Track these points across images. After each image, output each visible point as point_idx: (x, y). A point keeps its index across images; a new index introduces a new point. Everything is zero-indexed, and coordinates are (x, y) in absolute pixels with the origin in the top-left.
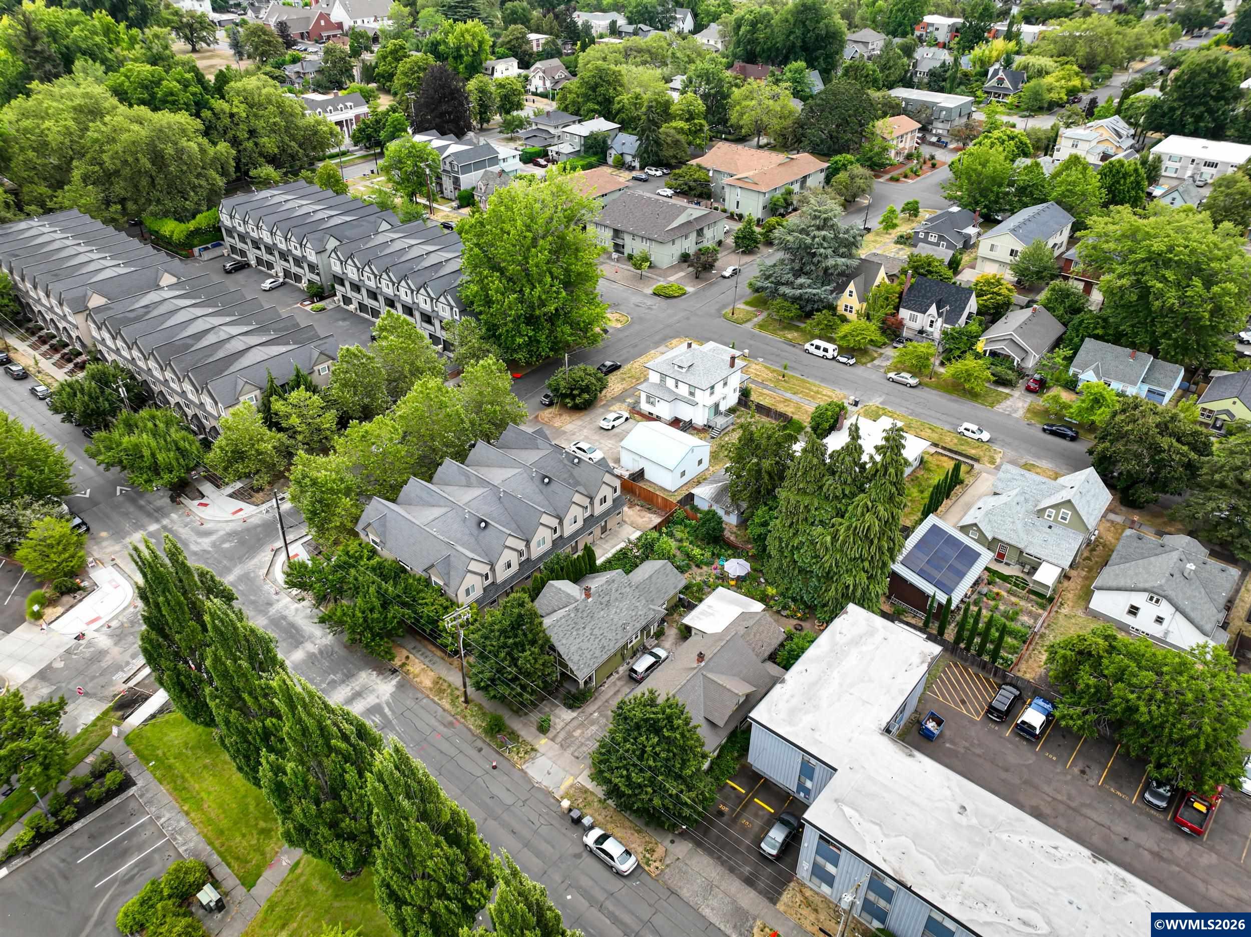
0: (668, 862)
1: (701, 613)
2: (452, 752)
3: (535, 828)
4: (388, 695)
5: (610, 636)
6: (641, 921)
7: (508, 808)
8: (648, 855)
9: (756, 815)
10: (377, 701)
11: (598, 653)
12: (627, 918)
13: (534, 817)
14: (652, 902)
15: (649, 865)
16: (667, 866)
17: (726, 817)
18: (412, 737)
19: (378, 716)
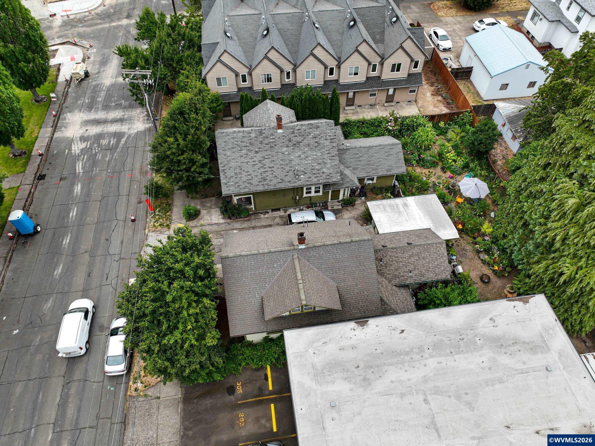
0: (149, 393)
1: (391, 206)
2: (124, 191)
3: (104, 283)
4: (136, 131)
5: (278, 172)
6: (77, 423)
7: (107, 254)
8: (142, 373)
9: (257, 420)
10: (126, 131)
11: (255, 181)
12: (71, 411)
13: (113, 274)
14: (103, 415)
15: (135, 383)
16: (146, 396)
17: (232, 398)
18: (115, 166)
19: (115, 140)
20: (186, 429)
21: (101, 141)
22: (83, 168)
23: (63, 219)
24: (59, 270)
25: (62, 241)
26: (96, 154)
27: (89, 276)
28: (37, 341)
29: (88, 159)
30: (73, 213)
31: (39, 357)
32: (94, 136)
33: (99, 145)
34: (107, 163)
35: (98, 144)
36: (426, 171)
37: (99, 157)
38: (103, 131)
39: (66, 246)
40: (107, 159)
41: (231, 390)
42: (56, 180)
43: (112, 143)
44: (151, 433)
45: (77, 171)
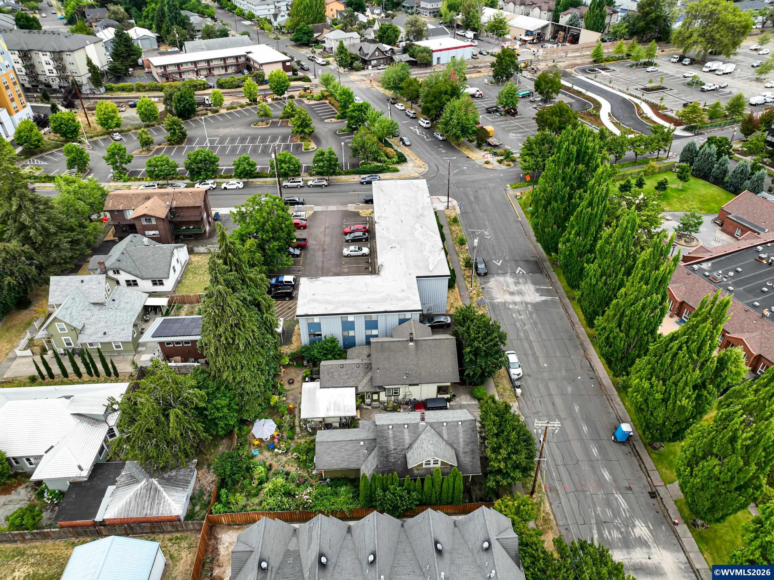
2: (562, 469)
18: (585, 499)
19: (605, 536)
21: (620, 536)
22: (616, 499)
23: (600, 447)
24: (577, 408)
25: (588, 429)
26: (615, 517)
27: (553, 404)
28: (563, 372)
29: (619, 512)
30: (595, 451)
31: (557, 365)
32: (634, 547)
33: (618, 529)
34: (596, 504)
35: (621, 533)
36: (287, 468)
37: (609, 513)
38: (629, 554)
39: (582, 424)
40: (598, 508)
42: (635, 488)
43: (607, 532)
45: (620, 495)
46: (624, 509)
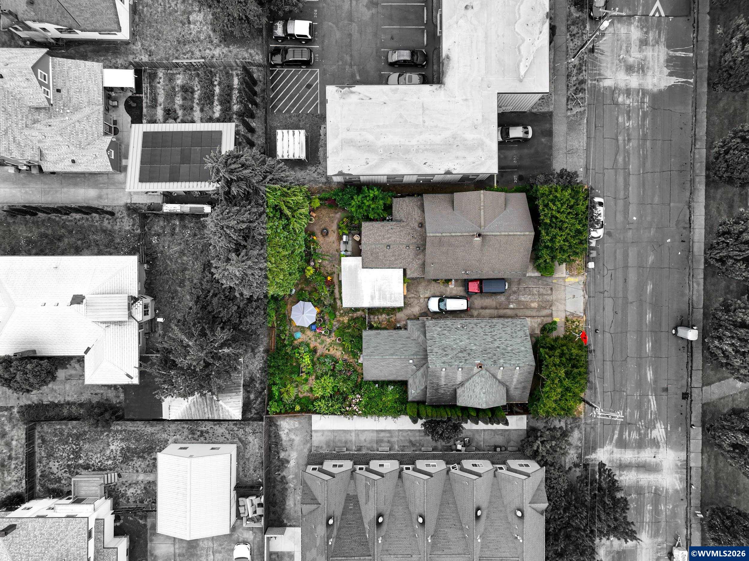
2: (608, 366)
3: (613, 271)
4: (605, 448)
5: (480, 331)
6: (616, 172)
7: (614, 298)
11: (499, 326)
12: (621, 180)
13: (607, 279)
14: (601, 175)
17: (521, 173)
18: (620, 400)
19: (624, 436)
20: (550, 159)
21: (638, 437)
22: (649, 401)
23: (656, 341)
24: (650, 288)
25: (652, 317)
26: (641, 418)
27: (625, 280)
28: (653, 231)
29: (646, 414)
30: (649, 346)
31: (649, 218)
32: (646, 447)
33: (639, 430)
34: (628, 405)
35: (640, 434)
37: (637, 415)
38: (638, 453)
39: (648, 311)
40: (628, 410)
41: (521, 178)
42: (671, 388)
43: (627, 433)
44: (571, 160)
45: (654, 397)
46: (651, 411)
